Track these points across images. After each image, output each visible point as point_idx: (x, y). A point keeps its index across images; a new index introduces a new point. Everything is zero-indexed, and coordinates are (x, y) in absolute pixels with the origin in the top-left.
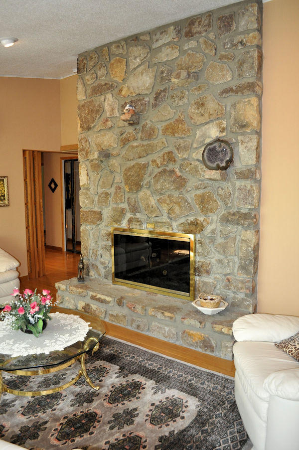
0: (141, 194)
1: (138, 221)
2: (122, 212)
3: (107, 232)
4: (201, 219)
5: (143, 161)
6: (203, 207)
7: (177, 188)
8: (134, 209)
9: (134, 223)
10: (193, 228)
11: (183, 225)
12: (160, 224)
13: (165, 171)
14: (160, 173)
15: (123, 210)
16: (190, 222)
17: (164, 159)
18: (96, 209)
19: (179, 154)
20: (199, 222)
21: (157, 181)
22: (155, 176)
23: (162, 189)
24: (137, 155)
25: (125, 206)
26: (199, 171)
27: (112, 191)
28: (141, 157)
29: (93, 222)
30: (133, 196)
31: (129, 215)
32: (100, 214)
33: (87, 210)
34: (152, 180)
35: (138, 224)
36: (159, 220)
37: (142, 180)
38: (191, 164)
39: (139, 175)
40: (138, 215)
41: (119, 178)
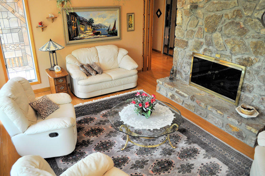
0: (214, 35)
1: (210, 51)
2: (201, 44)
3: (190, 54)
4: (253, 58)
5: (219, 14)
6: (255, 50)
7: (239, 35)
8: (209, 44)
9: (207, 52)
10: (245, 62)
11: (239, 59)
12: (224, 56)
13: (233, 22)
14: (229, 23)
15: (201, 43)
16: (244, 58)
17: (234, 14)
18: (185, 39)
19: (245, 12)
20: (250, 59)
21: (227, 28)
22: (226, 25)
23: (229, 34)
24: (215, 9)
25: (203, 40)
26: (257, 26)
27: (196, 29)
28: (218, 11)
29: (182, 47)
30: (209, 35)
31: (205, 47)
32: (187, 42)
33: (179, 39)
34: (223, 27)
35: (210, 53)
36: (224, 53)
37: (216, 26)
38: (252, 20)
39: (215, 22)
40: (211, 48)
41: (201, 22)
